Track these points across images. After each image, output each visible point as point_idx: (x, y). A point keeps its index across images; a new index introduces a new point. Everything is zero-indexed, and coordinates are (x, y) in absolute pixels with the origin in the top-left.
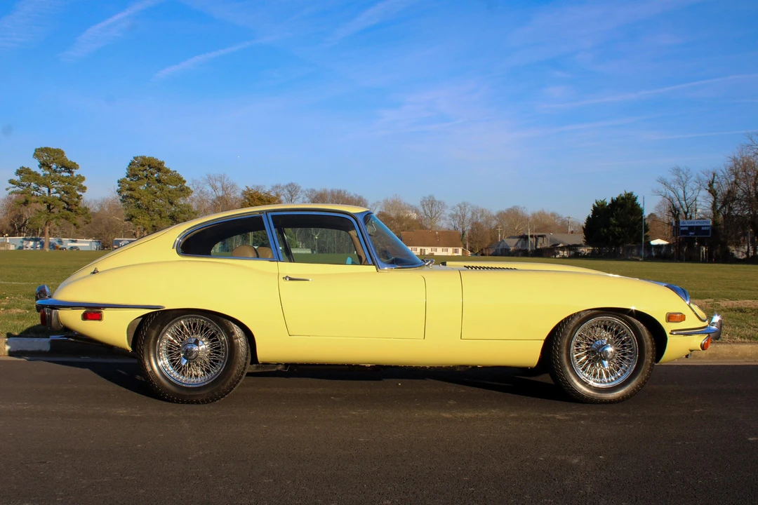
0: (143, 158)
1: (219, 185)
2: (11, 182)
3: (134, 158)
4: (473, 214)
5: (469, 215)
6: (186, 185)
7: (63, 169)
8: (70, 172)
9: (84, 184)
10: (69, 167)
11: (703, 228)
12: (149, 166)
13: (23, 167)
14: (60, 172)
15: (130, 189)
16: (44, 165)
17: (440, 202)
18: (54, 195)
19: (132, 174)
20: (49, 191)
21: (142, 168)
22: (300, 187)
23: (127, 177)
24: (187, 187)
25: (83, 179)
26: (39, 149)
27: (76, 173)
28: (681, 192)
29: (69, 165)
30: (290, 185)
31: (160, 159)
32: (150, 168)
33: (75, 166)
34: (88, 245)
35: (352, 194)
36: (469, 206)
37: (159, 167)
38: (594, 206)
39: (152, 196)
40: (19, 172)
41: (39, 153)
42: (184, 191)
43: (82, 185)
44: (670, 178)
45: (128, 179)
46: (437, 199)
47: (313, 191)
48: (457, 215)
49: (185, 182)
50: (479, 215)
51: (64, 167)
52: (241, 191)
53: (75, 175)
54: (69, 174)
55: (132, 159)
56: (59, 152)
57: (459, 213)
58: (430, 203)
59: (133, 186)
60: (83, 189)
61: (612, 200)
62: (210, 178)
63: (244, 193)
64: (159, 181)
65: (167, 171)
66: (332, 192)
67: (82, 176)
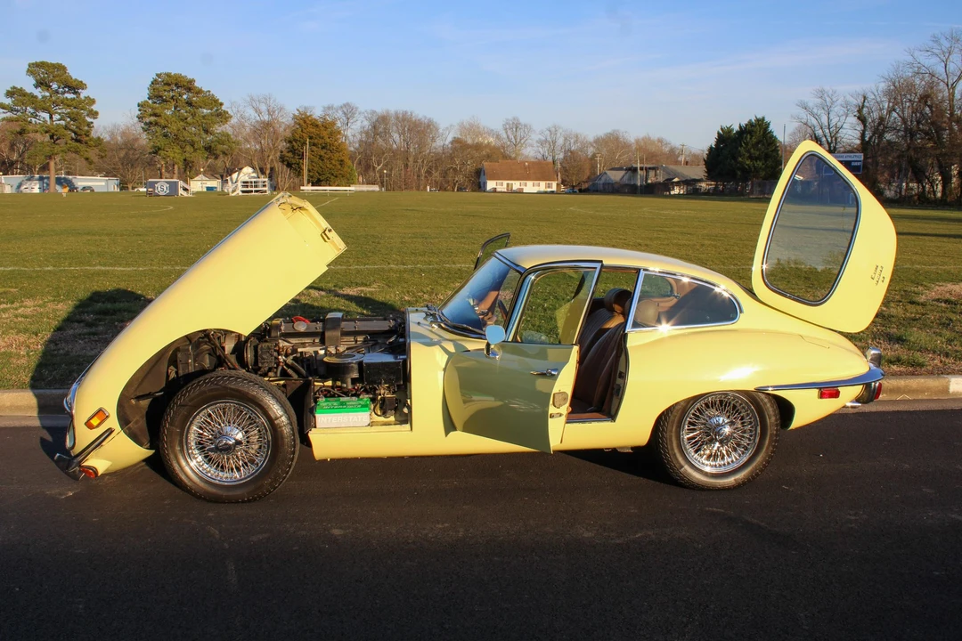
0: (168, 75)
1: (263, 108)
3: (157, 75)
4: (566, 139)
5: (560, 141)
6: (223, 108)
7: (67, 89)
8: (75, 93)
9: (94, 108)
10: (75, 87)
11: (853, 164)
12: (176, 85)
13: (14, 88)
14: (63, 93)
15: (155, 115)
16: (41, 84)
17: (525, 126)
18: (58, 122)
19: (156, 95)
20: (51, 117)
21: (167, 88)
22: (357, 108)
23: (149, 99)
24: (224, 111)
25: (93, 102)
26: (33, 64)
27: (83, 94)
28: (824, 120)
29: (74, 84)
30: (345, 105)
31: (190, 77)
32: (178, 88)
33: (82, 86)
34: (103, 184)
35: (420, 116)
36: (561, 131)
37: (189, 86)
38: (718, 133)
39: (181, 123)
40: (10, 94)
41: (34, 69)
42: (223, 117)
43: (92, 110)
44: (813, 101)
45: (150, 101)
46: (523, 121)
47: (374, 112)
48: (546, 141)
49: (221, 104)
50: (572, 141)
51: (69, 87)
52: (292, 116)
53: (82, 96)
54: (75, 96)
55: (155, 77)
56: (61, 68)
57: (549, 139)
58: (515, 126)
59: (157, 111)
60: (94, 114)
61: (740, 127)
62: (252, 99)
63: (295, 117)
64: (189, 103)
65: (199, 92)
66: (396, 113)
67: (92, 97)
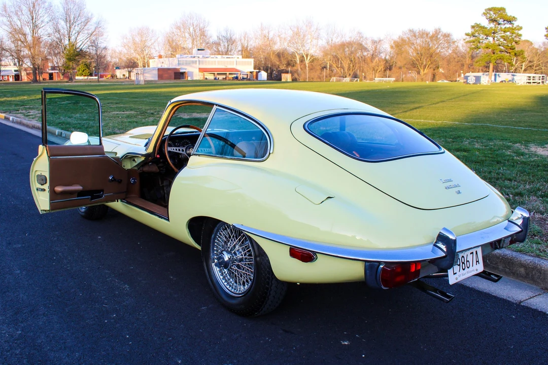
2: (467, 35)
7: (505, 22)
8: (511, 24)
9: (520, 32)
10: (510, 21)
13: (476, 24)
14: (504, 24)
16: (493, 20)
18: (497, 42)
20: (494, 40)
25: (521, 28)
26: (487, 9)
27: (516, 24)
33: (514, 19)
40: (473, 27)
41: (487, 12)
43: (518, 33)
51: (506, 20)
53: (515, 26)
54: (511, 26)
56: (503, 9)
60: (520, 36)
67: (520, 26)
